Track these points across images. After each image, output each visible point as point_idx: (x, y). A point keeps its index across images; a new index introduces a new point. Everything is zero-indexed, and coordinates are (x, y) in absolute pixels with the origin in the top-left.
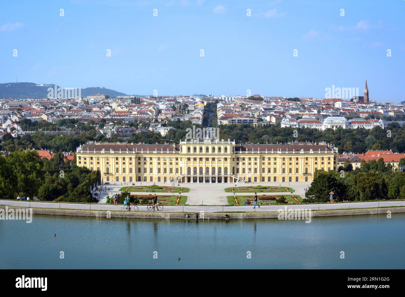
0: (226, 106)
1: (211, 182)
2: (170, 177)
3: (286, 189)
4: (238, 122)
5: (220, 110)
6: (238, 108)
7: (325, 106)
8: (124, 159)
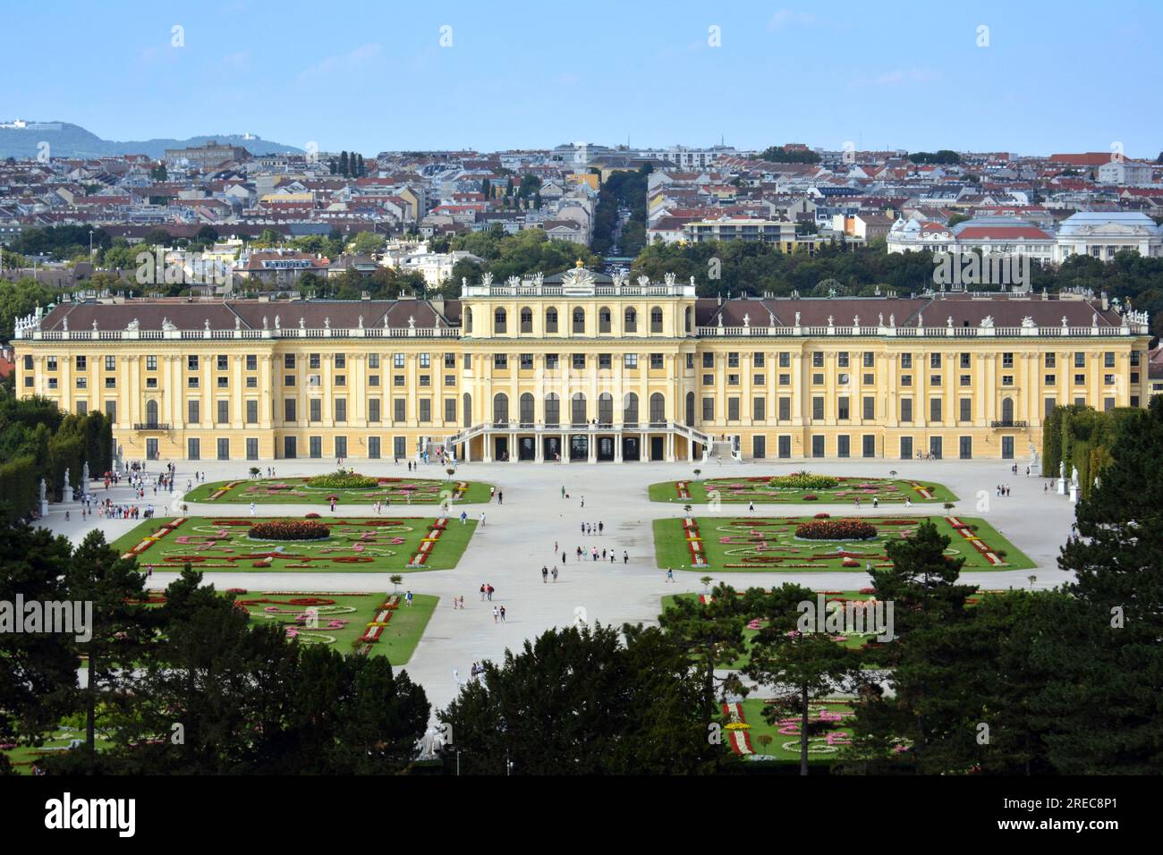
0: (682, 182)
1: (592, 459)
2: (421, 438)
3: (918, 491)
4: (721, 236)
5: (656, 196)
6: (724, 190)
7: (1059, 180)
8: (223, 362)
